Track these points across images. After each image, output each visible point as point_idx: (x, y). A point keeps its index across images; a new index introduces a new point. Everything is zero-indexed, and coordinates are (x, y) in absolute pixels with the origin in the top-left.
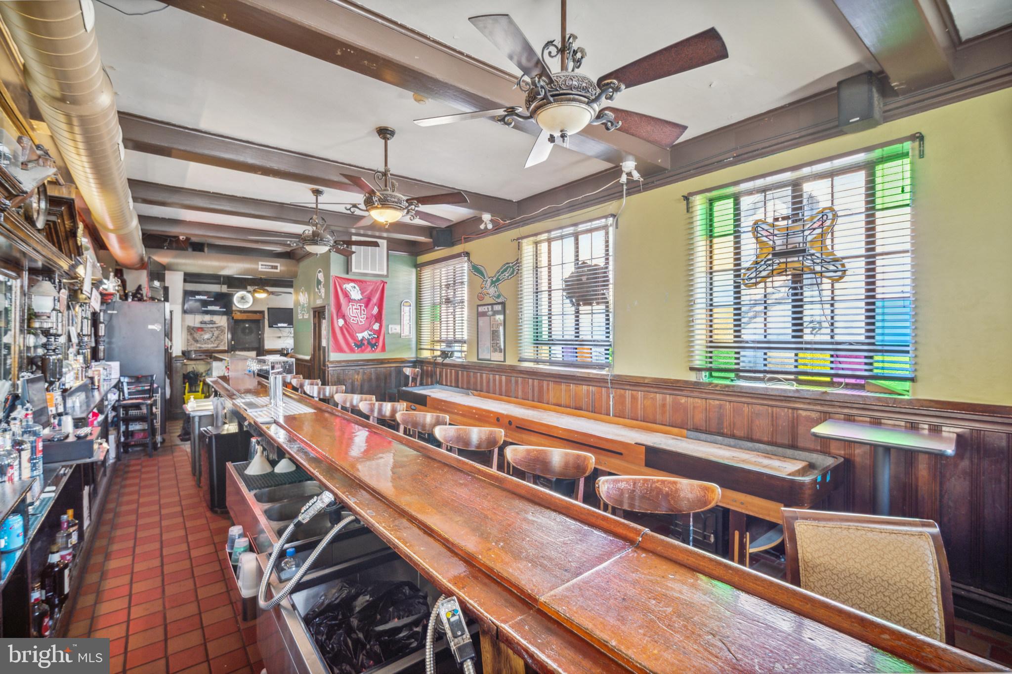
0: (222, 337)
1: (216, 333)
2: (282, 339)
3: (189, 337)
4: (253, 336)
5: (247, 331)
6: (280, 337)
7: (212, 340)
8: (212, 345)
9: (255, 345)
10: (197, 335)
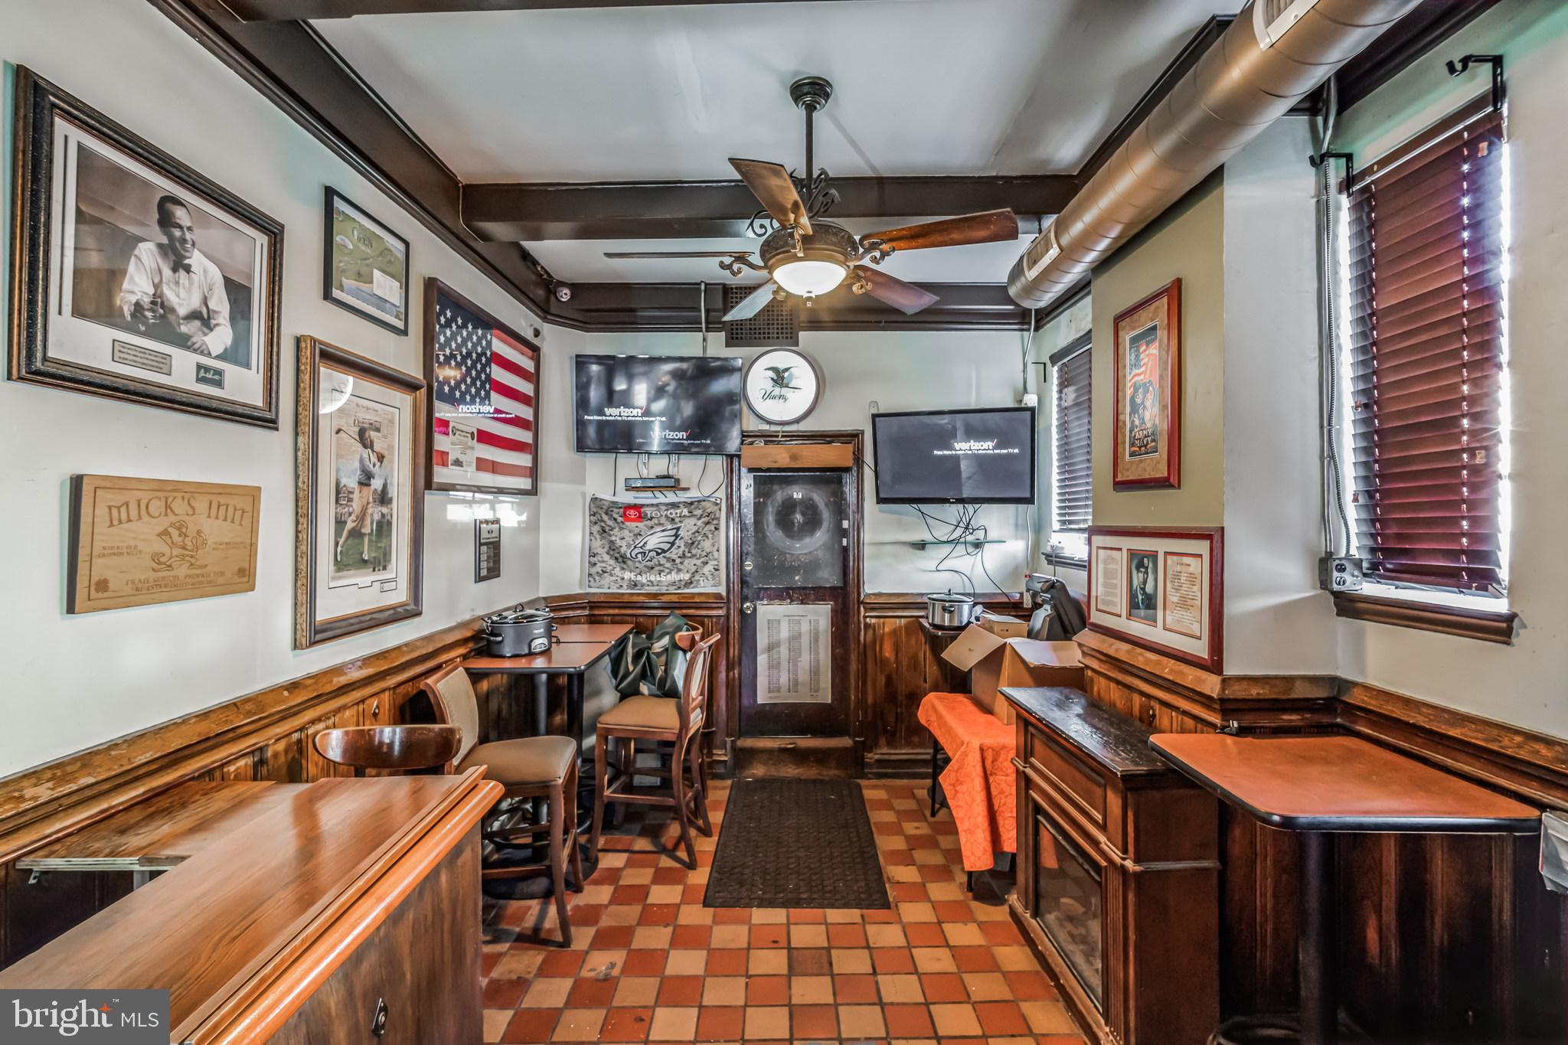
0: (707, 545)
1: (688, 527)
2: (930, 551)
3: (598, 544)
4: (821, 537)
5: (798, 517)
6: (921, 546)
7: (674, 554)
8: (674, 577)
9: (829, 577)
10: (623, 538)
